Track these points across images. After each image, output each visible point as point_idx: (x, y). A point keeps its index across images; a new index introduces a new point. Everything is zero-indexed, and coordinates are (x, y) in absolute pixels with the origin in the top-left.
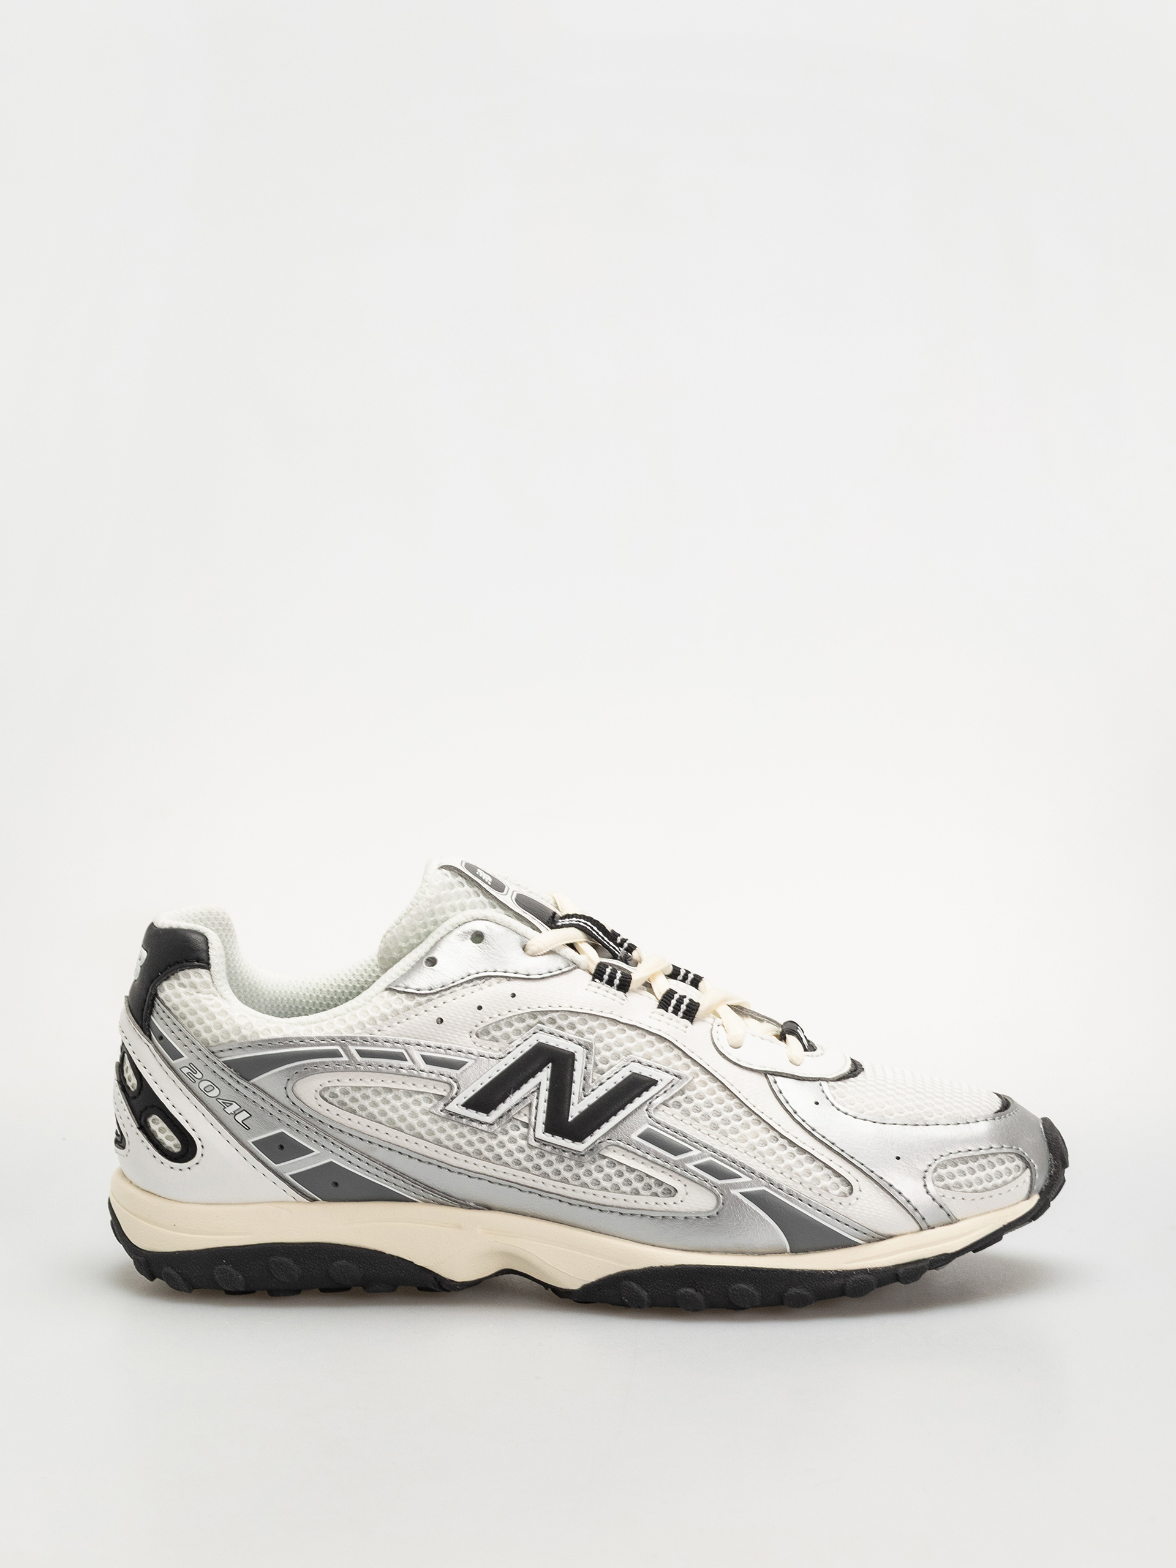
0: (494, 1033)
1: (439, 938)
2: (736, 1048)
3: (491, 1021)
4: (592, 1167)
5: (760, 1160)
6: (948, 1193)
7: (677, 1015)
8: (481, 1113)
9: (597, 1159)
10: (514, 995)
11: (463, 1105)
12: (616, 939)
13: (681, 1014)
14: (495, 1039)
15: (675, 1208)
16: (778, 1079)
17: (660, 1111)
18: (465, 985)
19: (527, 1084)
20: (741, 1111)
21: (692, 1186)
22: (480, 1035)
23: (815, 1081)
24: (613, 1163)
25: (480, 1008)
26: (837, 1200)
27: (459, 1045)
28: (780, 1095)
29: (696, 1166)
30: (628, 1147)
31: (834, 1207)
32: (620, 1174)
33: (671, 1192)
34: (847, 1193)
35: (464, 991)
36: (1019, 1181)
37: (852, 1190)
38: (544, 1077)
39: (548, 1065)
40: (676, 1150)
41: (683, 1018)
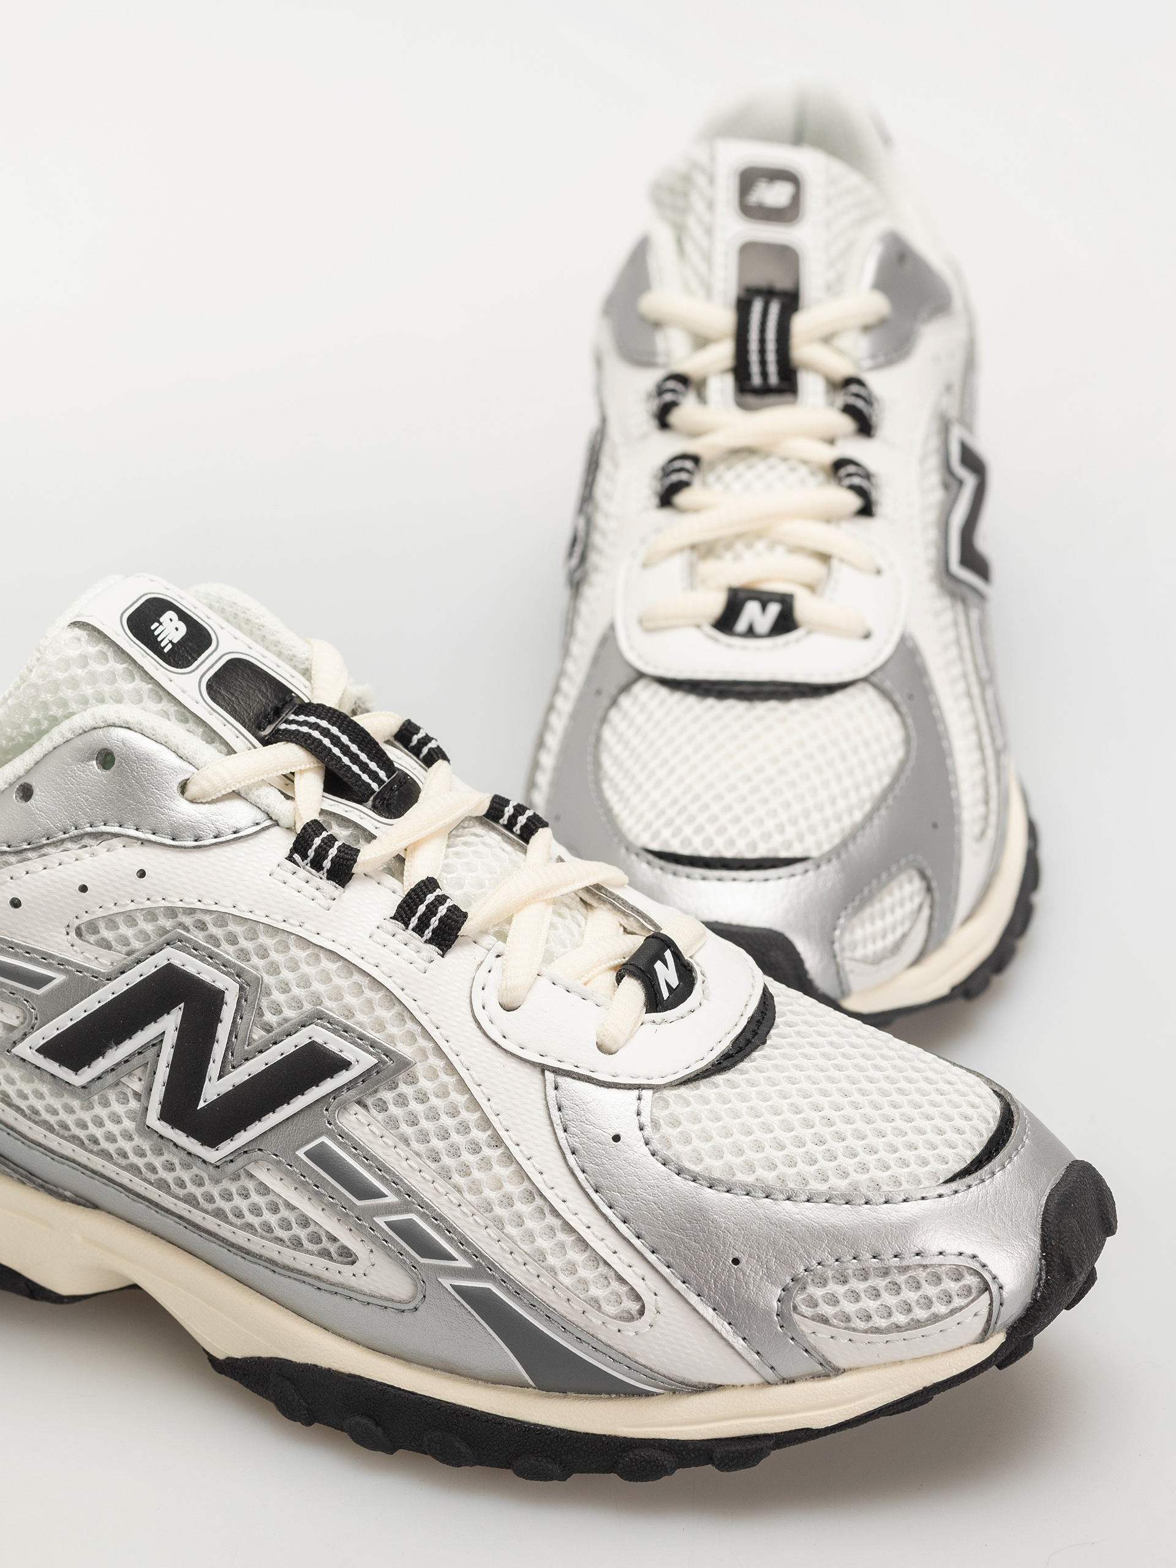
0: (106, 934)
1: (51, 749)
2: (508, 1011)
3: (100, 913)
4: (233, 1188)
5: (493, 1235)
6: (824, 1331)
7: (421, 934)
8: (66, 1069)
9: (242, 1177)
10: (142, 874)
11: (39, 1051)
12: (410, 741)
13: (428, 933)
14: (106, 945)
15: (353, 1282)
16: (563, 1081)
17: (351, 1114)
18: (69, 845)
19: (143, 1032)
20: (481, 1136)
21: (379, 1257)
22: (84, 932)
23: (630, 1089)
24: (264, 1190)
25: (84, 889)
26: (614, 1324)
27: (47, 945)
28: (558, 1114)
29: (387, 1223)
30: (288, 1168)
31: (609, 1332)
32: (275, 1209)
33: (348, 1256)
34: (634, 1312)
35: (63, 856)
36: (966, 1315)
37: (642, 1312)
38: (170, 1024)
39: (180, 1006)
40: (365, 1191)
41: (429, 941)
